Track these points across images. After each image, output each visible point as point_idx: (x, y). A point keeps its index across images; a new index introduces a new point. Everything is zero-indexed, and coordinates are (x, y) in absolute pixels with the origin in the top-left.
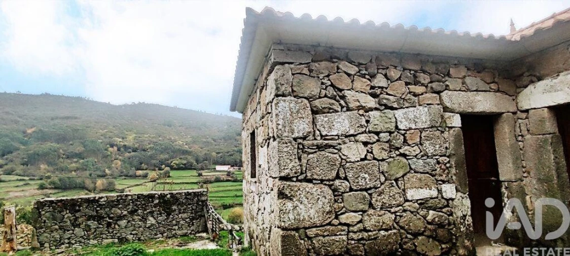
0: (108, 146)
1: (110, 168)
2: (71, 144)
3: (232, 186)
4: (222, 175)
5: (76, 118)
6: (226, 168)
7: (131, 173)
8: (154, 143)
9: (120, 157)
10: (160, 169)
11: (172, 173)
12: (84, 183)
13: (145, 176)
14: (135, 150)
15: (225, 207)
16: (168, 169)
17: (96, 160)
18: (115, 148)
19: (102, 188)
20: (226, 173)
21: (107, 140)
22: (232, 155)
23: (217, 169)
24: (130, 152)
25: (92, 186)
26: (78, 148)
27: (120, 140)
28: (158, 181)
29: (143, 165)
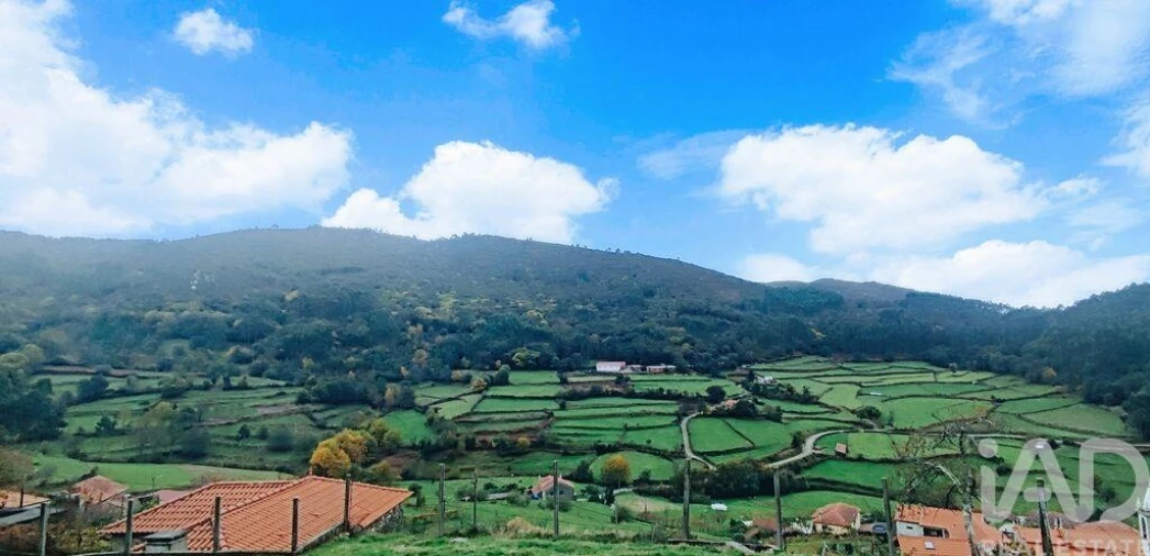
0: (408, 323)
1: (408, 365)
2: (350, 321)
3: (621, 406)
4: (606, 382)
5: (359, 270)
6: (614, 367)
7: (443, 376)
8: (487, 316)
9: (427, 344)
10: (494, 368)
11: (514, 377)
12: (367, 393)
13: (467, 381)
14: (452, 329)
15: (601, 450)
16: (504, 367)
17: (387, 350)
18: (420, 327)
19: (393, 402)
20: (614, 378)
21: (406, 311)
22: (630, 340)
23: (598, 369)
24: (444, 334)
25: (377, 398)
26: (360, 328)
27: (429, 310)
28: (485, 393)
29: (464, 359)
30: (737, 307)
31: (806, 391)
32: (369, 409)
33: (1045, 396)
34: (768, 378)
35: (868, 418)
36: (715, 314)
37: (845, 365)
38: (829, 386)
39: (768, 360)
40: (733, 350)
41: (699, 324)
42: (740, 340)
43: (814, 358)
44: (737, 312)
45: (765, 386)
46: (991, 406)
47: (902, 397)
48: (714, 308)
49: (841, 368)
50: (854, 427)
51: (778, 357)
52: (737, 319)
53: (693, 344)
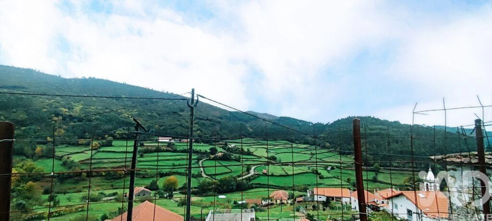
0: (53, 115)
1: (53, 136)
2: (14, 112)
3: (170, 156)
4: (163, 146)
5: (23, 88)
6: (167, 140)
7: (73, 140)
8: (100, 114)
9: (65, 126)
10: (103, 138)
11: (114, 143)
12: (23, 149)
13: (87, 145)
14: (80, 120)
15: (162, 175)
16: (110, 138)
17: (39, 128)
18: (61, 118)
19: (41, 154)
20: (166, 144)
21: (53, 110)
22: (174, 128)
23: (159, 140)
24: (75, 122)
25: (30, 152)
26: (21, 116)
27: (67, 110)
28: (98, 150)
29: (87, 134)
30: (219, 118)
31: (248, 150)
32: (24, 158)
33: (327, 152)
34: (233, 145)
35: (272, 160)
36: (210, 120)
37: (260, 142)
38: (256, 149)
39: (232, 139)
40: (218, 135)
41: (203, 123)
42: (221, 130)
43: (249, 139)
44: (219, 120)
45: (232, 148)
46: (311, 156)
47: (282, 153)
48: (209, 118)
49: (259, 142)
50: (268, 164)
51: (236, 138)
52: (219, 123)
53: (201, 131)
